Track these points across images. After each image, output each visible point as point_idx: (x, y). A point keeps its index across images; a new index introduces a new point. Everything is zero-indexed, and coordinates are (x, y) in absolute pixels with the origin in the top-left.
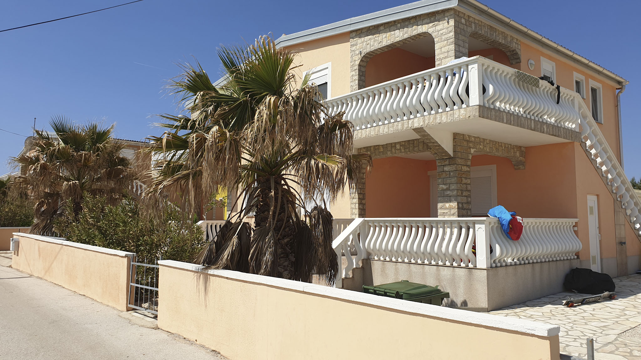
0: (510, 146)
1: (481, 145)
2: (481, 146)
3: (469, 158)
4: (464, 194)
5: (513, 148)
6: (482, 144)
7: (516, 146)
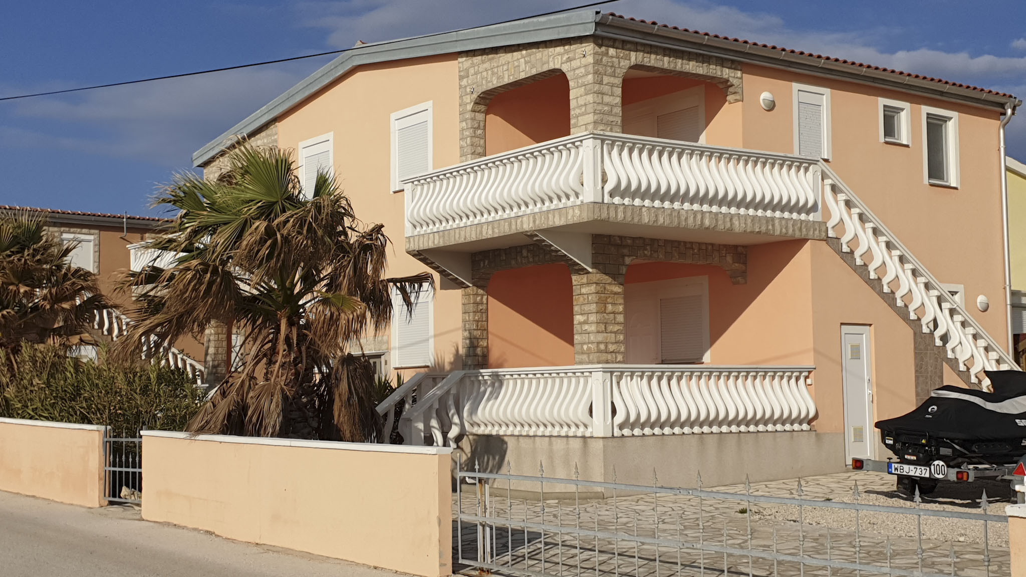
0: (710, 247)
1: (646, 250)
2: (646, 252)
3: (621, 272)
4: (610, 328)
5: (719, 250)
6: (648, 247)
7: (725, 246)
